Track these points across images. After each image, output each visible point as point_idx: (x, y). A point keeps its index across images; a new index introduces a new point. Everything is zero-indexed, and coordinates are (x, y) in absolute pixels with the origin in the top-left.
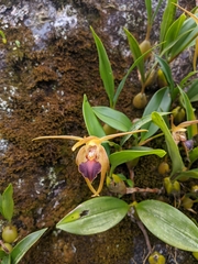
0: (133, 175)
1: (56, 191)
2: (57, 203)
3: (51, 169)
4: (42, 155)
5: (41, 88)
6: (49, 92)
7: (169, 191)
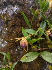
0: (40, 45)
1: (21, 52)
2: (21, 55)
3: (18, 47)
4: (15, 43)
5: (12, 27)
6: (15, 28)
7: (49, 48)
